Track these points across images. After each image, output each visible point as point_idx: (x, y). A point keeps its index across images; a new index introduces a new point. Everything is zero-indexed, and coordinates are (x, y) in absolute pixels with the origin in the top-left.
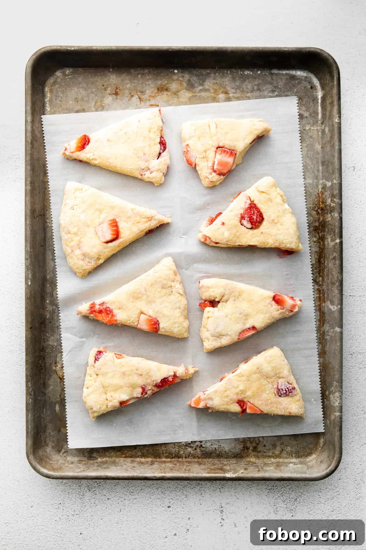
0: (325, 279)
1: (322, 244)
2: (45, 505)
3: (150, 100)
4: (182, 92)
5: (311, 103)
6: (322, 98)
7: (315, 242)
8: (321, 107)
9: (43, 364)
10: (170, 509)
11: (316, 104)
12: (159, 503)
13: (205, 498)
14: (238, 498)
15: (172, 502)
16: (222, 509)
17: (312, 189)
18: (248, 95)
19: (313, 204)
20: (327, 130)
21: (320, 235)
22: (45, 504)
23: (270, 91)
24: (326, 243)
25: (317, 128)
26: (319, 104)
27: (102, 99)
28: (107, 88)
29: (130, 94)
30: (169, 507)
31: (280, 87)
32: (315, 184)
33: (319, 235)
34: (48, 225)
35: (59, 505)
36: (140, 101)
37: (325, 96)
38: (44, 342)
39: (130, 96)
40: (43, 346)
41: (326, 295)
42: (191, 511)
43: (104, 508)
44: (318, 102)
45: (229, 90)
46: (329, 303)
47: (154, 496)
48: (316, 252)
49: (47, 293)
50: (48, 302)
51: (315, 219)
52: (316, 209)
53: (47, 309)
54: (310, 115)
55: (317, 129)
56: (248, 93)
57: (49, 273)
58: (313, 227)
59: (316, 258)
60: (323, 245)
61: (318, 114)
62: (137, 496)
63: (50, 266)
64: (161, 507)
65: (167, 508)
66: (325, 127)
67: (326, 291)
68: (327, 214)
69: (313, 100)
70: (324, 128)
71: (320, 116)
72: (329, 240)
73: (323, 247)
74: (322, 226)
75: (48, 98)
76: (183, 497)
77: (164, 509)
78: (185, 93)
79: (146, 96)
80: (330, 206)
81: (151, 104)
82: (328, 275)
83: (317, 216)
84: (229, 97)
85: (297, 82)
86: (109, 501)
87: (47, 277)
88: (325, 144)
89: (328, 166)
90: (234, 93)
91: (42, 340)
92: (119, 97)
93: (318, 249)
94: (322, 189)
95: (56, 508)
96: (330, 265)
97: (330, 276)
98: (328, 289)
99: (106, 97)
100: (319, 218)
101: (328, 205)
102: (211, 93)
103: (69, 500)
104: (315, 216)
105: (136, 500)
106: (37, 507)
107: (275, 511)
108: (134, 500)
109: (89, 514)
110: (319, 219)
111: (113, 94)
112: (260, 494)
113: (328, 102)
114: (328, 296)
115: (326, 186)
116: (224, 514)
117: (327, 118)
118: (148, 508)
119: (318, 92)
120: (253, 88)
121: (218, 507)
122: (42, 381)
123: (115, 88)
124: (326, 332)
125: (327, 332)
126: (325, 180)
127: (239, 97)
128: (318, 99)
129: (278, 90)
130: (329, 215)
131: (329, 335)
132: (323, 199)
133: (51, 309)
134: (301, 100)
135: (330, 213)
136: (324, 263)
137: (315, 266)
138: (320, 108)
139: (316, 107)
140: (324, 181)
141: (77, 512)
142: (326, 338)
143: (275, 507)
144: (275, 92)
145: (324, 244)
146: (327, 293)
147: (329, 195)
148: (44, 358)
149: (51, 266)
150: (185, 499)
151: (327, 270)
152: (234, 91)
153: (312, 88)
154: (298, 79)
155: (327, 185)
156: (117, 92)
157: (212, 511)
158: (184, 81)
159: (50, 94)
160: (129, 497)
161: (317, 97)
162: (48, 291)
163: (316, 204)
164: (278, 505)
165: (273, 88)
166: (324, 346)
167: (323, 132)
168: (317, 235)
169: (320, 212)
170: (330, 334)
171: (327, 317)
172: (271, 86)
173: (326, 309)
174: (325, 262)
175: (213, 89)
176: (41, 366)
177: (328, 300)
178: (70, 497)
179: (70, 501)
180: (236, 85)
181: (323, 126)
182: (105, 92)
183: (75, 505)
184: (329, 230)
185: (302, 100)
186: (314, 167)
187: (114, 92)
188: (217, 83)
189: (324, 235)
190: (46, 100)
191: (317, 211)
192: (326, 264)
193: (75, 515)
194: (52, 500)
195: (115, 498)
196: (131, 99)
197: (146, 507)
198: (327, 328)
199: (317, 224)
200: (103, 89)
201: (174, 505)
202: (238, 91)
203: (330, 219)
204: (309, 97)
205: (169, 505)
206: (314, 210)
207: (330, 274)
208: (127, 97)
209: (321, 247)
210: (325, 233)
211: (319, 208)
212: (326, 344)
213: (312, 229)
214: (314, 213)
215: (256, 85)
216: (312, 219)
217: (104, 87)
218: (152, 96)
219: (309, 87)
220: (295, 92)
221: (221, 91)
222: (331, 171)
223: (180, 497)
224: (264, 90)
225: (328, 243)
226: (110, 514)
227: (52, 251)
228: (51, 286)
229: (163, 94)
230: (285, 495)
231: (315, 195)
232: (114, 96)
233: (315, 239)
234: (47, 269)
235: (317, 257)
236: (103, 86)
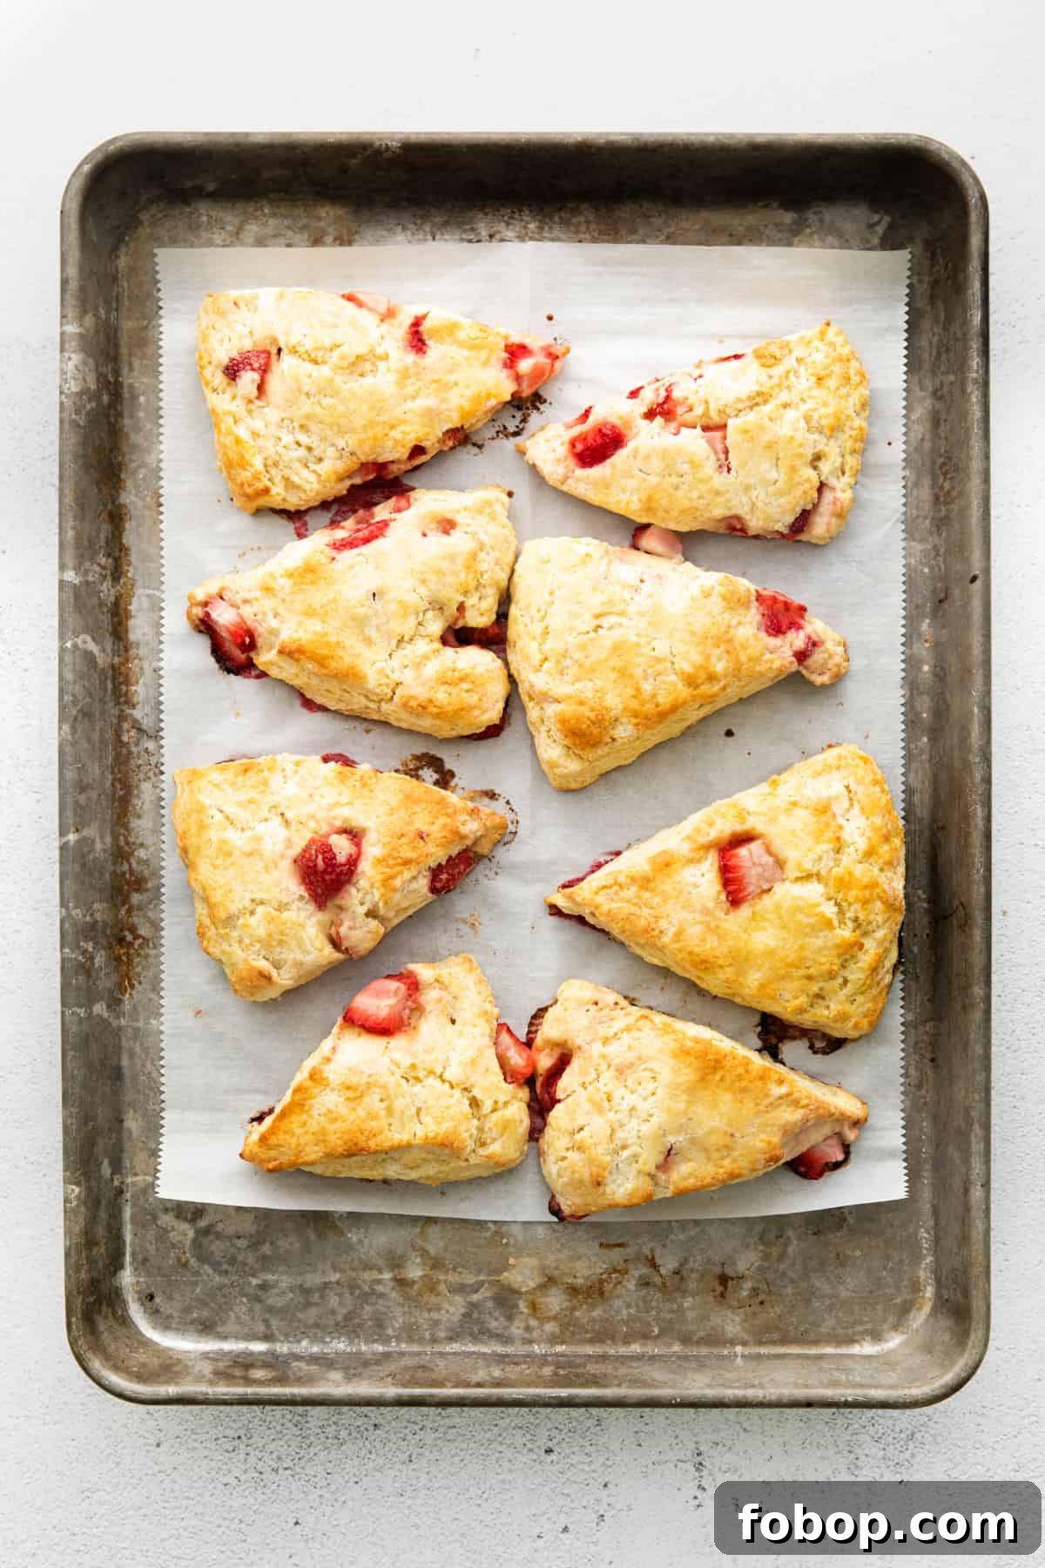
0: (109, 734)
1: (121, 838)
2: (196, 1440)
3: (626, 1261)
4: (532, 1285)
5: (153, 1252)
6: (122, 1267)
7: (142, 845)
8: (124, 1242)
9: (941, 479)
10: (553, 1457)
11: (138, 1249)
12: (520, 1441)
13: (650, 1428)
14: (745, 1430)
15: (559, 1437)
16: (699, 1458)
17: (150, 1000)
18: (338, 1276)
19: (147, 956)
20: (106, 1170)
21: (126, 867)
22: (194, 1437)
23: (273, 1287)
24: (108, 839)
25: (135, 1179)
26: (128, 1250)
27: (766, 1264)
28: (750, 1297)
29: (682, 1279)
30: (549, 1451)
31: (244, 1300)
32: (142, 1017)
33: (130, 865)
34: (924, 892)
35: (236, 1442)
36: (653, 1258)
37: (112, 1269)
38: (935, 546)
39: (684, 1273)
40: (940, 535)
41: (110, 686)
42: (609, 1463)
43: (364, 1451)
44: (133, 1254)
45: (393, 1289)
46: (98, 660)
47: (508, 1421)
48: (139, 817)
49: (928, 694)
50: (926, 668)
51: (140, 913)
52: (140, 941)
53: (927, 645)
54: (155, 1218)
55: (136, 1174)
56: (338, 1283)
57: (922, 751)
58: (147, 890)
59: (138, 796)
60: (119, 834)
61: (133, 1218)
62: (458, 1420)
63: (920, 773)
64: (525, 1451)
65: (543, 1454)
66: (112, 1180)
67: (108, 699)
68: (105, 924)
69: (145, 1260)
70: (115, 1177)
71: (127, 1213)
72: (98, 846)
73: (117, 828)
74: (120, 890)
75: (923, 1266)
76: (589, 1423)
77: (535, 1457)
78: (523, 1282)
79: (637, 1273)
80: (96, 943)
81: (621, 1249)
82: (103, 741)
83: (136, 920)
84: (393, 1270)
85: (195, 1315)
86: (378, 1432)
87: (929, 739)
88: (110, 1129)
89: (103, 1063)
90: (379, 1282)
91: (942, 551)
92: (717, 1270)
93: (132, 825)
94: (120, 1000)
95: (227, 1451)
96: (97, 771)
97: (96, 737)
98: (102, 701)
99: (753, 1269)
100: (130, 916)
101: (104, 948)
102: (445, 1282)
103: (264, 1428)
104: (142, 920)
105: (454, 1431)
106: (172, 1447)
107: (852, 1467)
108: (451, 1431)
109: (320, 1469)
110: (129, 911)
111: (732, 1279)
112: (809, 1419)
113: (103, 1250)
114: (103, 683)
115: (108, 1006)
116: (705, 1472)
117: (104, 1202)
118: (490, 1452)
119: (133, 1285)
120: (322, 1297)
121: (689, 1453)
122: (943, 428)
123: (727, 1295)
124: (109, 578)
125: (105, 577)
126: (110, 1024)
127: (364, 1270)
128: (131, 1263)
129: (251, 1291)
130: (98, 917)
131: (99, 564)
132: (116, 969)
133: (915, 646)
134: (183, 1260)
135: (96, 922)
136: (114, 780)
137: (142, 776)
138: (128, 1238)
139: (137, 1241)
140: (115, 1023)
141: (288, 1463)
142: (110, 560)
143: (852, 1456)
144: (259, 1286)
145: (115, 837)
146: (106, 691)
147: (98, 978)
148: (937, 498)
149: (916, 773)
150: (593, 1430)
151: (107, 759)
152: (380, 1288)
153: (151, 1297)
154: (192, 1322)
155: (104, 1006)
156: (721, 1284)
157: (671, 1465)
158: (523, 1317)
159: (919, 1278)
160: (434, 1422)
161: (136, 1269)
162: (926, 698)
163: (139, 955)
164: (858, 1451)
165: (264, 1297)
166: (113, 536)
167: (117, 1167)
168: (134, 865)
169: (127, 933)
170: (97, 569)
171: (105, 620)
172: (270, 1301)
173: (109, 647)
174: (113, 785)
175: (438, 1294)
176: (945, 474)
177: (103, 669)
178: (269, 1419)
179: (268, 1432)
180: (373, 1304)
181: (116, 1183)
182: (756, 1285)
183: (282, 1443)
184: (100, 872)
185: (179, 1260)
186: (144, 1065)
187: (730, 1283)
188: (429, 1310)
189: (114, 863)
190: (929, 1259)
191: (137, 937)
192: (110, 777)
193: (281, 1471)
194: (216, 1427)
195: (394, 1423)
196: (681, 1265)
197: (482, 1451)
198: (104, 587)
199: (136, 898)
200: (764, 1292)
201: (564, 1445)
202: (366, 1288)
203: (96, 906)
204: (159, 1269)
205: (550, 1444)
206: (144, 938)
207: (97, 745)
208: (692, 1270)
209: (122, 831)
210: (110, 867)
211: (131, 944)
212: (107, 543)
213: (150, 885)
214: (144, 931)
215: (316, 1304)
216: (150, 914)
217: (760, 1298)
218: (619, 1272)
219: (157, 1300)
220: (200, 1285)
221: (416, 1287)
222: (94, 1047)
223: (580, 1423)
224: (291, 1289)
225: (102, 837)
226: (379, 1469)
227: (912, 818)
228: (918, 715)
229: (587, 1278)
230: (881, 1421)
231: (140, 983)
232: (730, 1272)
233: (142, 853)
234: (927, 765)
235: (135, 801)
236: (762, 1303)
